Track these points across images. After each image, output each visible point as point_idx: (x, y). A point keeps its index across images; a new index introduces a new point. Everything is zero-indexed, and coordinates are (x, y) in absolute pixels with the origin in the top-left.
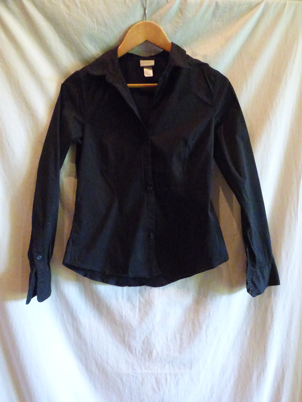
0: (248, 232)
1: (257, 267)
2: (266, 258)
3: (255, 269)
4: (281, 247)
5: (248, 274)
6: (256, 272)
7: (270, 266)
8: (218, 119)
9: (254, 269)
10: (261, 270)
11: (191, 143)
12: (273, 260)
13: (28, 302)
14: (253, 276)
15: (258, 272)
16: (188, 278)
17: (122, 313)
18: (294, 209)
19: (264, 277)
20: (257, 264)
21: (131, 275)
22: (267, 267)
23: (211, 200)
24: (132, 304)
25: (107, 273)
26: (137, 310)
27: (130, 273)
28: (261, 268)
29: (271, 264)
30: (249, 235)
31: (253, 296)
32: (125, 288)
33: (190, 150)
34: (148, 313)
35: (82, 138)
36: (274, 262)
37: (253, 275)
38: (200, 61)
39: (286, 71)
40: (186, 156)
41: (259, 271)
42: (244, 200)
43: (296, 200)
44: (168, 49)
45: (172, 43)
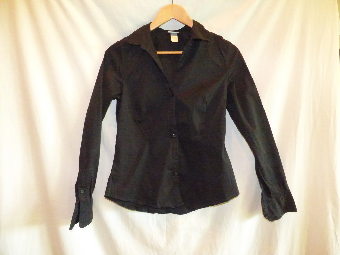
3: (271, 198)
6: (272, 201)
7: (286, 196)
8: (230, 79)
10: (277, 199)
11: (209, 99)
12: (289, 191)
13: (71, 228)
20: (272, 194)
25: (140, 203)
26: (165, 233)
27: (158, 204)
32: (156, 215)
35: (121, 95)
37: (268, 203)
38: (215, 34)
40: (204, 110)
45: (193, 20)
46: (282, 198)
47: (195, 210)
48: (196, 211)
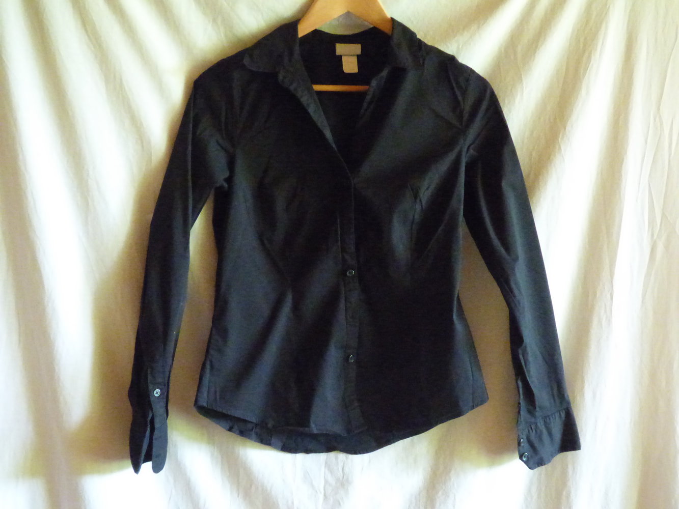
0: (520, 351)
1: (537, 414)
2: (555, 401)
3: (535, 418)
4: (583, 382)
5: (521, 427)
6: (536, 424)
7: (563, 415)
8: (472, 151)
9: (533, 420)
10: (545, 422)
11: (425, 194)
12: (568, 403)
14: (531, 431)
15: (539, 424)
16: (415, 437)
17: (293, 503)
18: (605, 312)
19: (550, 434)
20: (537, 409)
21: (314, 429)
22: (557, 415)
23: (458, 294)
24: (312, 486)
25: (270, 425)
26: (321, 497)
27: (313, 425)
28: (546, 419)
29: (564, 412)
30: (521, 357)
31: (531, 468)
32: (300, 457)
33: (424, 207)
34: (341, 503)
35: (229, 180)
36: (570, 407)
37: (530, 429)
39: (588, 71)
40: (417, 217)
41: (542, 423)
42: (515, 296)
43: (609, 296)
44: (386, 29)
45: (392, 19)
46: (555, 418)
47: (391, 444)
48: (393, 445)
